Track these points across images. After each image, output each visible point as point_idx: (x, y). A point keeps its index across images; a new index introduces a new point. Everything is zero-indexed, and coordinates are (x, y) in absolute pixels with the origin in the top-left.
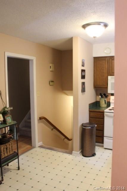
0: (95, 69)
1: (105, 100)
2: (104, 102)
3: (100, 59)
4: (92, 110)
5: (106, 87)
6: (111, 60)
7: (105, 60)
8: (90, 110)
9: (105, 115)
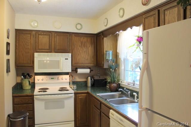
0: (17, 44)
1: (29, 81)
2: (28, 83)
3: (24, 32)
4: (17, 95)
5: (32, 65)
6: (37, 34)
7: (31, 34)
8: (14, 95)
9: (35, 99)
